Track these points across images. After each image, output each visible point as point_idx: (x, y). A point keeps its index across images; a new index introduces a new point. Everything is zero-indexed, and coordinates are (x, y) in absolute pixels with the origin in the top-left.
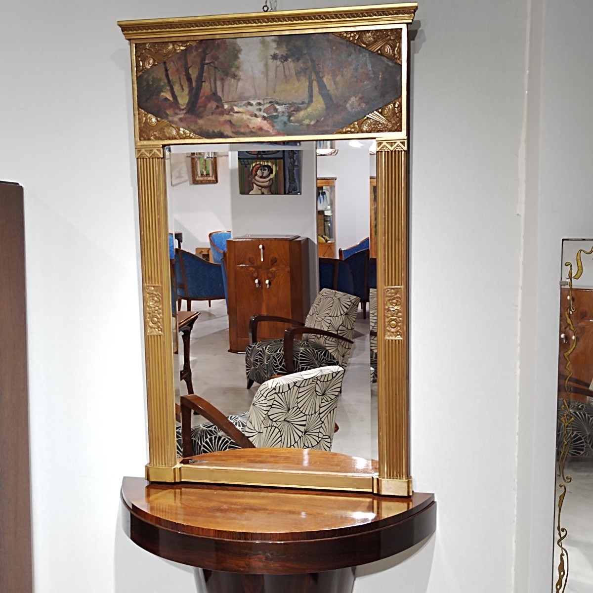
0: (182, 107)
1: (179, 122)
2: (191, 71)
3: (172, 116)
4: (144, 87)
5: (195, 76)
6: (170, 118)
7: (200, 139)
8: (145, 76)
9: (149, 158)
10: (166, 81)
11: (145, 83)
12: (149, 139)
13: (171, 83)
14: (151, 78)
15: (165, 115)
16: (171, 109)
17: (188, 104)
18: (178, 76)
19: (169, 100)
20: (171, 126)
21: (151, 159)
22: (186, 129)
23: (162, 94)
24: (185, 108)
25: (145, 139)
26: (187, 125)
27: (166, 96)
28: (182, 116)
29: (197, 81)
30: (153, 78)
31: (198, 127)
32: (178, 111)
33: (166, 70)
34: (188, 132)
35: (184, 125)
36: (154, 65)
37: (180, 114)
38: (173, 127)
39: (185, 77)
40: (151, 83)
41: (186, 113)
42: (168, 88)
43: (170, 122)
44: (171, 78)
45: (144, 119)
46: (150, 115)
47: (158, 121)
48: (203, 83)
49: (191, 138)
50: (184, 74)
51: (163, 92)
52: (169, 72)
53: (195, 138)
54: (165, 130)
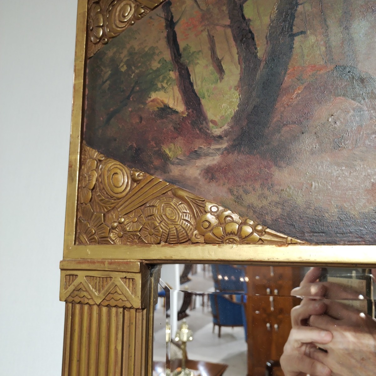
0: (217, 131)
1: (202, 181)
2: (249, 12)
3: (180, 163)
4: (104, 83)
5: (266, 20)
6: (175, 171)
7: (282, 243)
8: (110, 54)
9: (99, 305)
10: (167, 55)
11: (107, 72)
12: (104, 241)
13: (184, 60)
14: (124, 55)
15: (157, 162)
16: (180, 141)
17: (237, 118)
18: (205, 34)
19: (177, 112)
20: (175, 195)
21: (104, 310)
22: (227, 208)
23: (154, 96)
24: (227, 133)
25: (92, 241)
26: (231, 191)
27: (166, 101)
28: (213, 160)
29: (271, 38)
30: (131, 54)
31: (276, 198)
32: (200, 145)
33: (171, 24)
34: (236, 217)
35: (222, 192)
36: (136, 18)
37: (207, 155)
38: (181, 198)
39: (229, 31)
40: (124, 69)
41: (228, 151)
42: (173, 75)
43: (173, 182)
44: (182, 44)
45: (96, 175)
46: (112, 164)
47: (134, 180)
48: (297, 39)
49: (246, 240)
50: (228, 22)
51: (156, 90)
52: (177, 29)
53: (262, 242)
54: (155, 211)
